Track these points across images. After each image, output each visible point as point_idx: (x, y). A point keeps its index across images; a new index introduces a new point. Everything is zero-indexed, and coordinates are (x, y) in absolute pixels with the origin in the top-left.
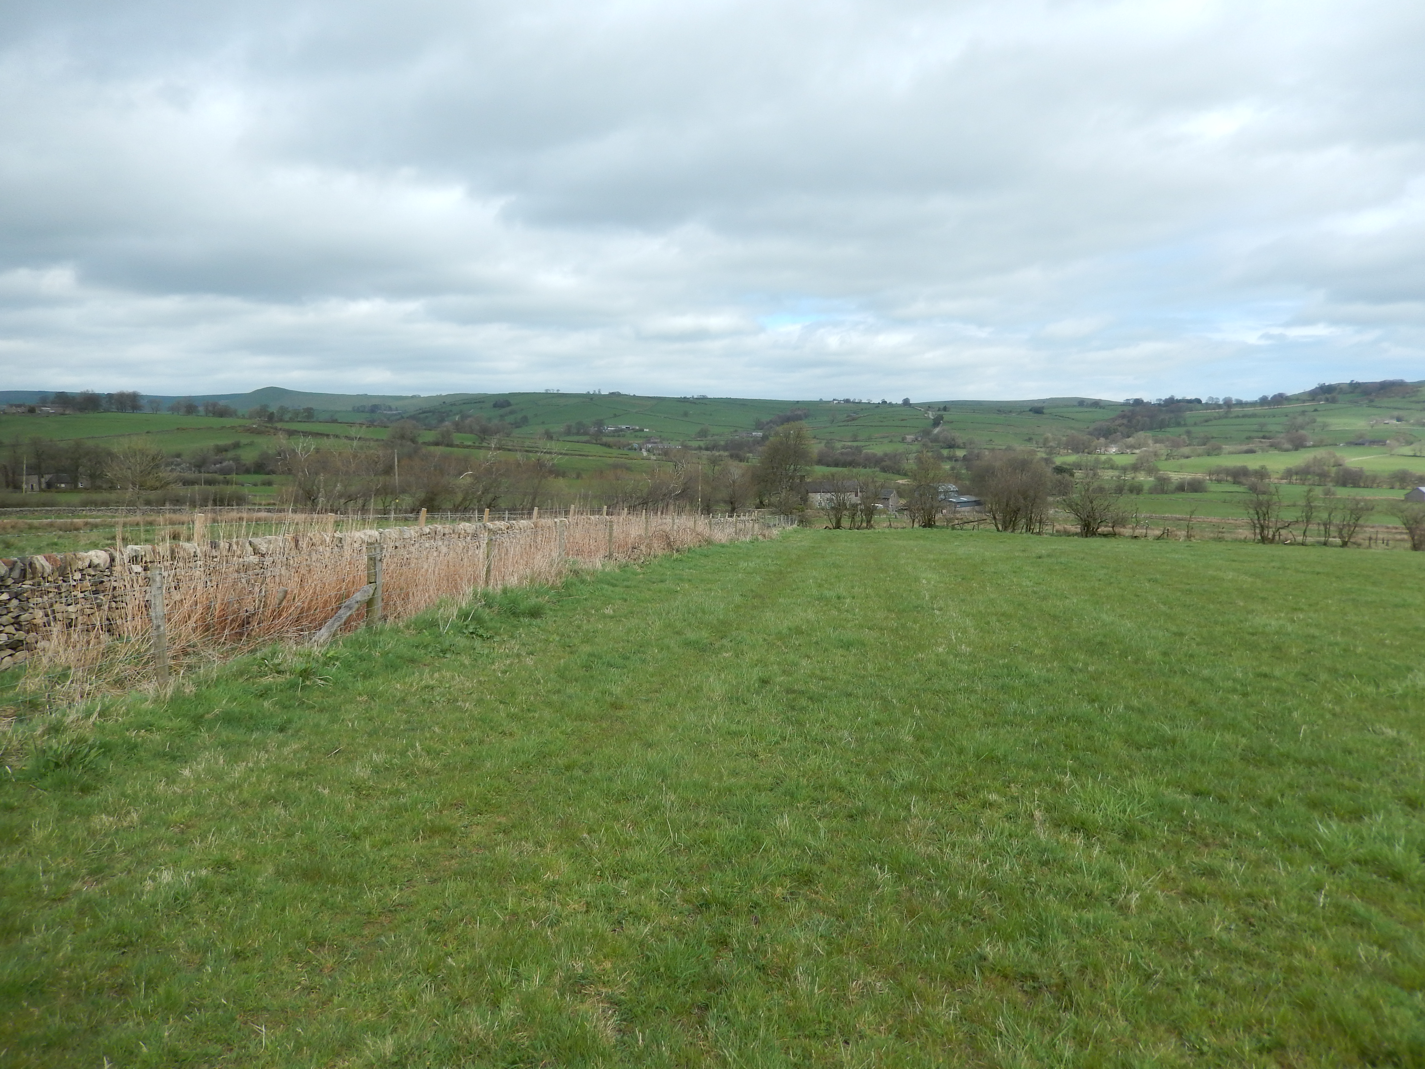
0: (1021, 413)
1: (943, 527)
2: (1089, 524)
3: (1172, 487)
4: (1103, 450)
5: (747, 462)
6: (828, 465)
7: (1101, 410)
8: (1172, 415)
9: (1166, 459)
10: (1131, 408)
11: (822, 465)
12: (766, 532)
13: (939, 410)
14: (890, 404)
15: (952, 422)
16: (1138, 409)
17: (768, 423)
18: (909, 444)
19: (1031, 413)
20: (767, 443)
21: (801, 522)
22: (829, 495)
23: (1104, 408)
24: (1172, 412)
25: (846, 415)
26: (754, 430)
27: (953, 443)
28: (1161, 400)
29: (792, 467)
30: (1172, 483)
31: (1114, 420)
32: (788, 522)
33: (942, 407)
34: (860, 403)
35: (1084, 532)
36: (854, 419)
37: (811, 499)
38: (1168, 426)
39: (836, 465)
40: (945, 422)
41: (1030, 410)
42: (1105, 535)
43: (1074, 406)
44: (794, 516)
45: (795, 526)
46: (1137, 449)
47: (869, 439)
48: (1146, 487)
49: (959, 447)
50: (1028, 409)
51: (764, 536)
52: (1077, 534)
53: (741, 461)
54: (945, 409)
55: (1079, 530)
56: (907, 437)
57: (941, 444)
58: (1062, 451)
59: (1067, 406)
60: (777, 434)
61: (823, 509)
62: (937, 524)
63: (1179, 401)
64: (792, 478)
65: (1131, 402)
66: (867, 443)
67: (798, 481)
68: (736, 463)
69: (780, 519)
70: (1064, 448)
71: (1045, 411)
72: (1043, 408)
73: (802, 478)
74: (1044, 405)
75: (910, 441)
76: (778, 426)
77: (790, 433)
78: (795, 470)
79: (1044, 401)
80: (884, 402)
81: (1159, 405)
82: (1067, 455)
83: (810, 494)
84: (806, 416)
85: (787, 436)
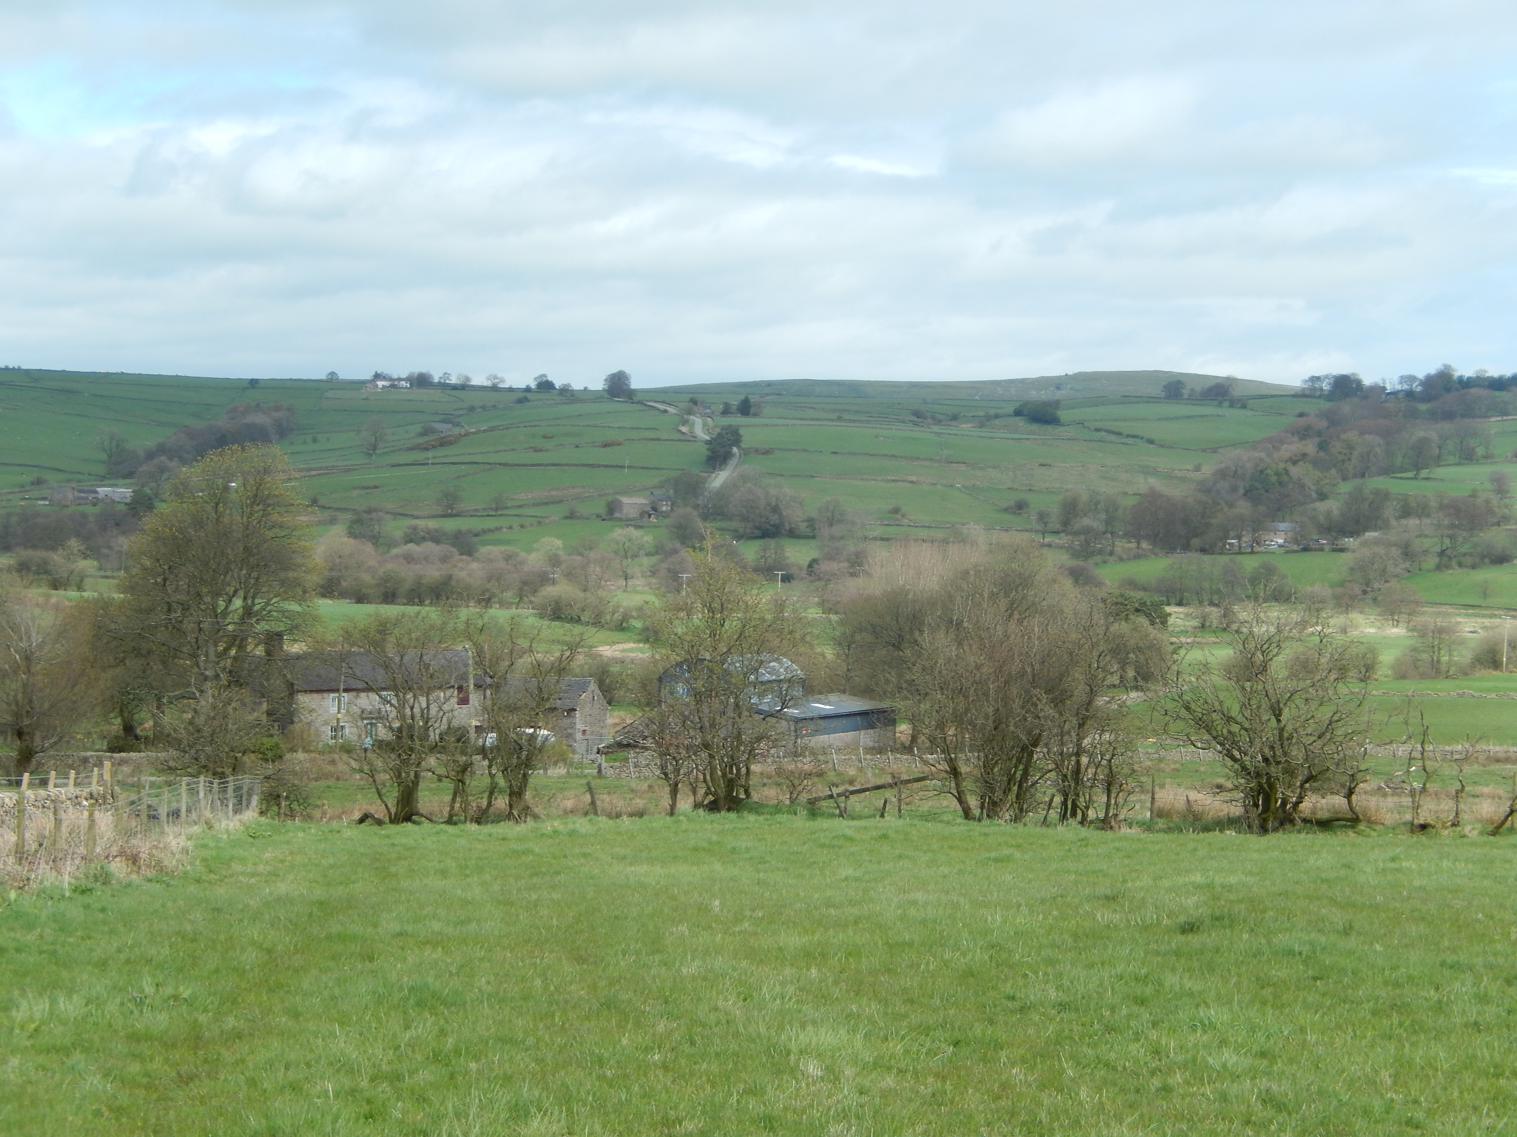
0: (986, 421)
1: (777, 809)
2: (1271, 786)
3: (1464, 656)
4: (1246, 539)
5: (80, 588)
6: (361, 599)
7: (1238, 413)
8: (1447, 427)
9: (1438, 568)
10: (1325, 405)
11: (343, 595)
12: (143, 846)
13: (726, 412)
14: (565, 391)
15: (768, 452)
16: (1346, 407)
17: (150, 456)
18: (629, 522)
19: (1020, 422)
20: (149, 521)
21: (272, 799)
22: (368, 701)
23: (1244, 407)
24: (1448, 416)
25: (418, 428)
26: (103, 479)
27: (774, 519)
28: (1412, 379)
29: (238, 603)
30: (1462, 642)
31: (1276, 442)
32: (223, 801)
33: (735, 401)
34: (464, 387)
35: (1254, 813)
36: (444, 443)
37: (305, 717)
38: (1438, 461)
39: (389, 597)
40: (746, 452)
41: (1018, 413)
42: (1325, 825)
43: (1151, 400)
44: (246, 780)
45: (250, 815)
46: (1351, 534)
47: (498, 508)
48: (1387, 658)
49: (793, 534)
50: (1010, 409)
51: (134, 859)
52: (1232, 822)
53: (55, 585)
54: (745, 408)
55: (1236, 810)
56: (625, 500)
57: (736, 524)
58: (1122, 545)
59: (1127, 400)
60: (181, 491)
61: (347, 749)
62: (755, 797)
63: (1466, 384)
64: (238, 640)
65: (1326, 386)
66: (490, 523)
67: (260, 651)
68: (36, 593)
69: (192, 791)
70: (1128, 535)
71: (1063, 415)
72: (1056, 404)
73: (273, 639)
74: (1059, 395)
75: (633, 513)
76: (184, 462)
77: (226, 489)
78: (248, 612)
79: (1058, 383)
80: (545, 386)
81: (1410, 394)
82: (1137, 557)
83: (304, 700)
84: (283, 431)
85: (220, 496)
